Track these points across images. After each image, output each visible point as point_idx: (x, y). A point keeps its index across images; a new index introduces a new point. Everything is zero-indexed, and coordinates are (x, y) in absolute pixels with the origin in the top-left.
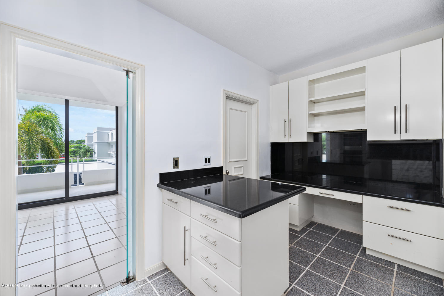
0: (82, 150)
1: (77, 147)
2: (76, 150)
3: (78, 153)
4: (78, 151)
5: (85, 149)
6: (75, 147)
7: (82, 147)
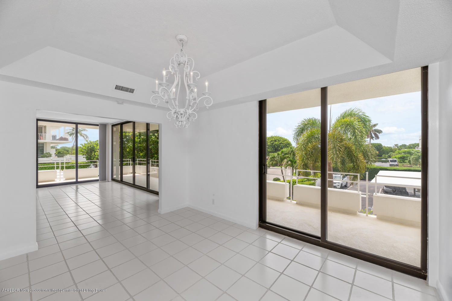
0: (412, 157)
1: (407, 152)
2: (405, 155)
3: (407, 159)
4: (407, 157)
5: (416, 155)
6: (405, 153)
7: (413, 152)
